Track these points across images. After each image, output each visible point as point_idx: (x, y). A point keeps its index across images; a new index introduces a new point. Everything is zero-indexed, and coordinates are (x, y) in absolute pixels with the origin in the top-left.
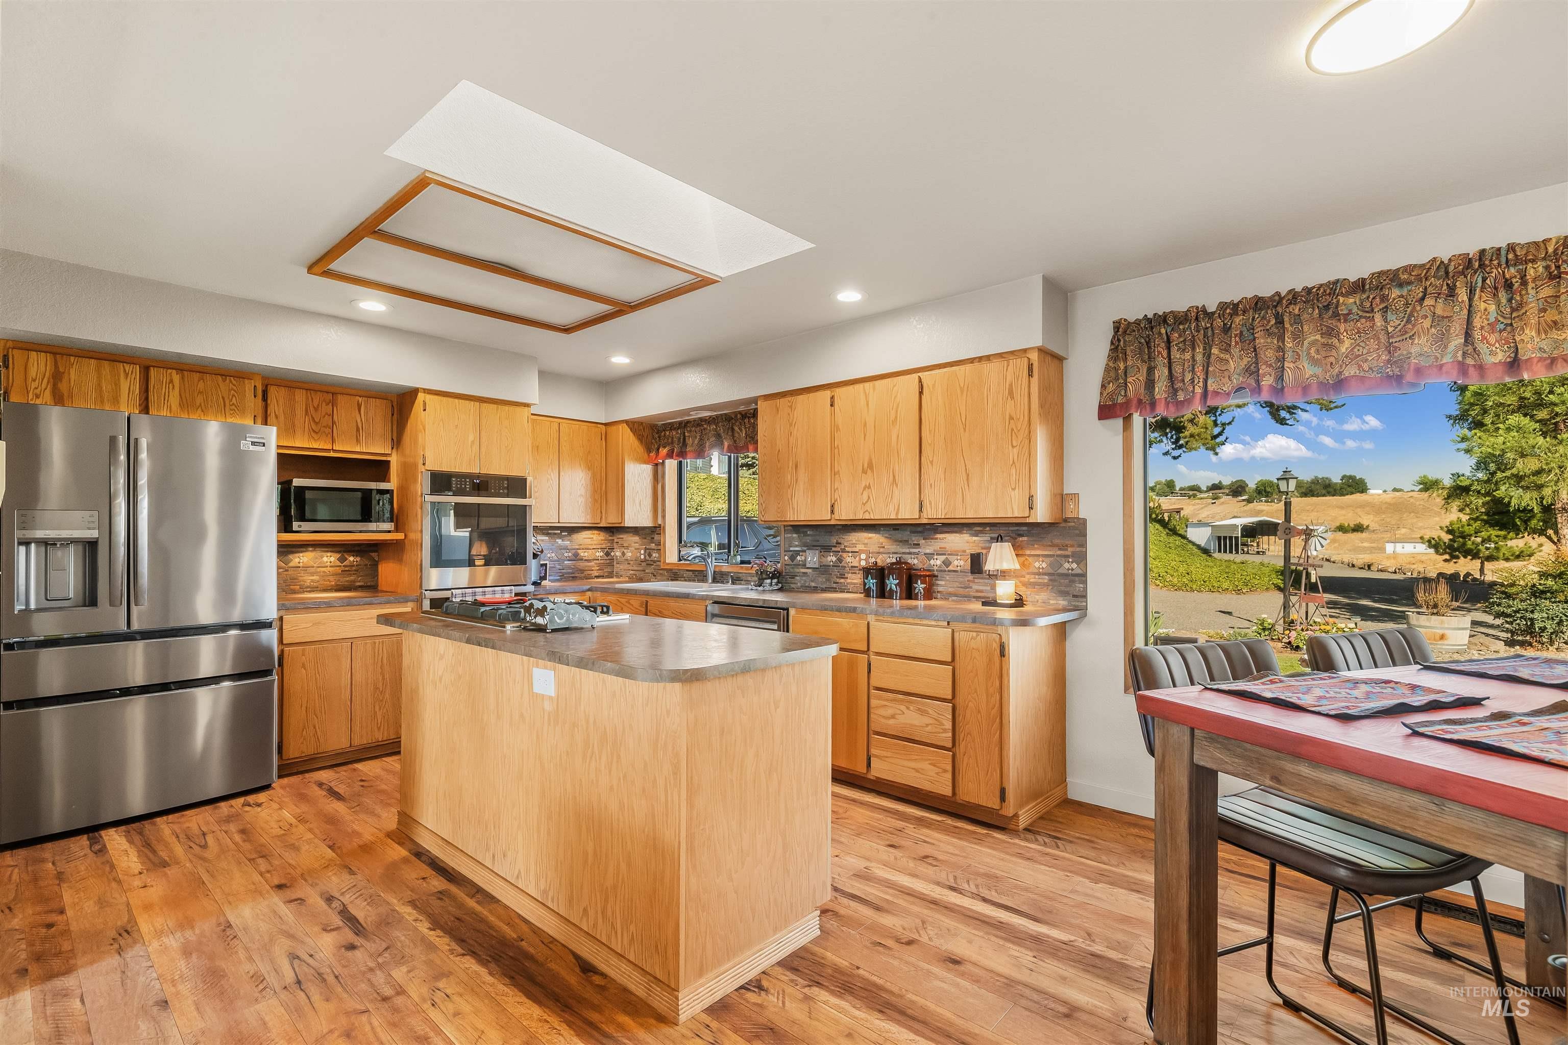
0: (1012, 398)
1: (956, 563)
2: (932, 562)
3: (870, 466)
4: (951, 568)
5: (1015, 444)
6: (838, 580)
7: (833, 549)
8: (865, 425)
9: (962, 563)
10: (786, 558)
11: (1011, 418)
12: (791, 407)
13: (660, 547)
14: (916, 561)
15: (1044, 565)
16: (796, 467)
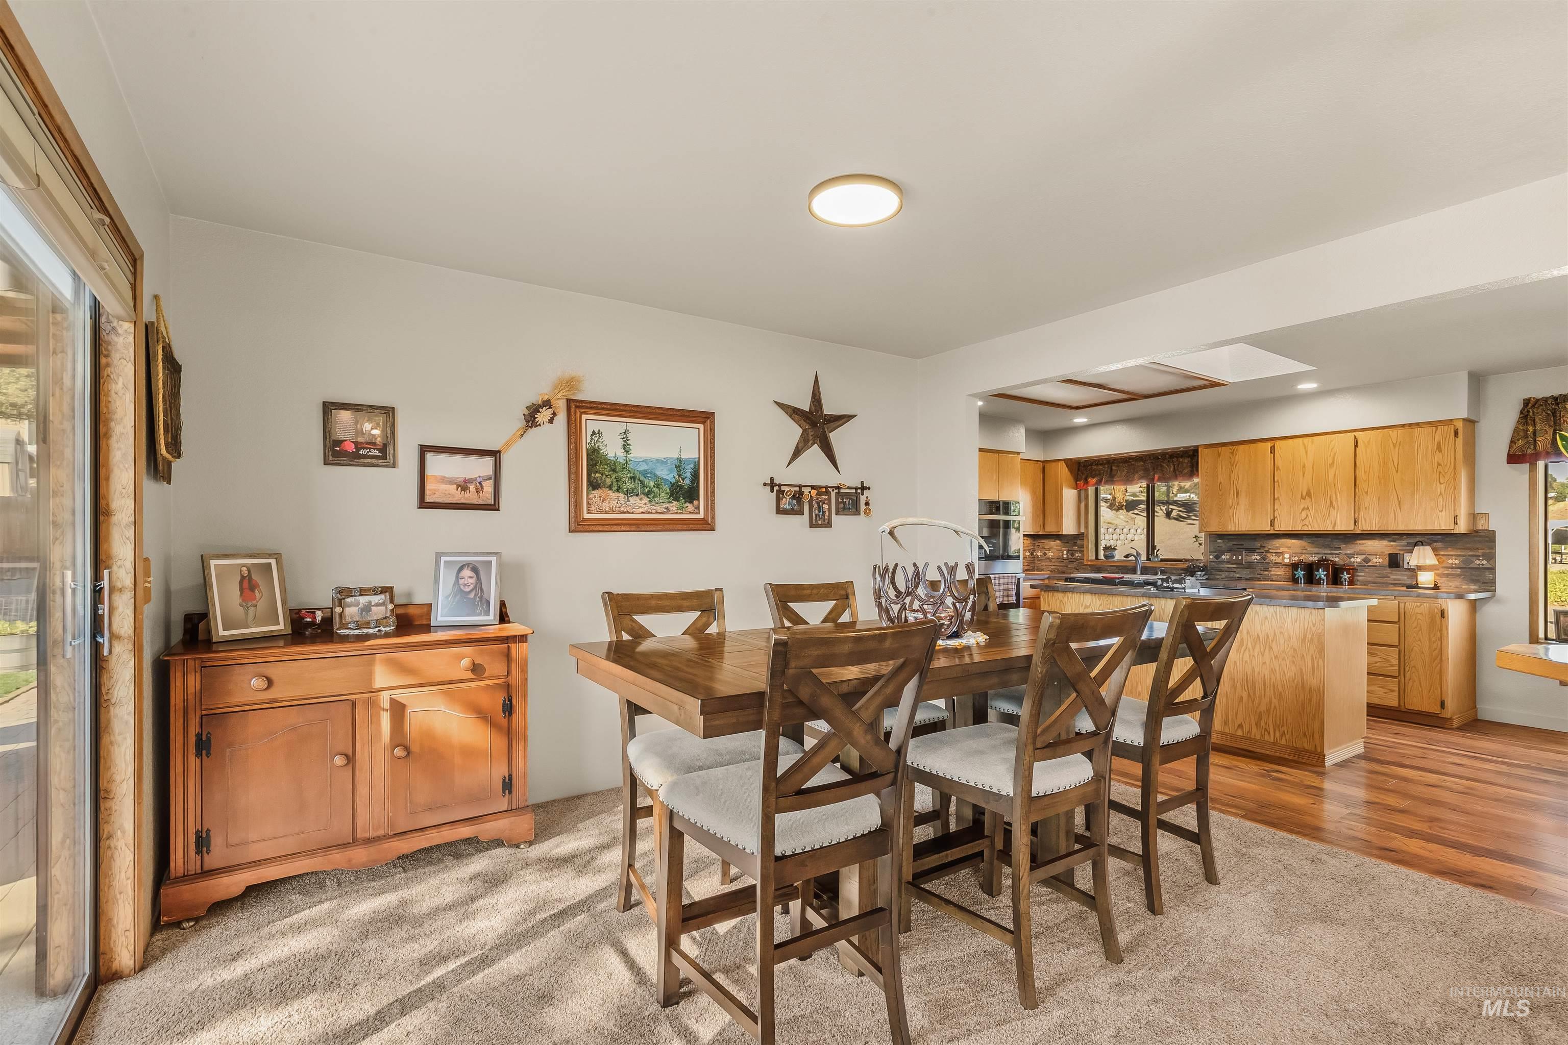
0: (1440, 451)
1: (1375, 560)
2: (1352, 560)
3: (1309, 494)
4: (1370, 564)
5: (1442, 481)
6: (1262, 572)
7: (1257, 551)
8: (1304, 467)
9: (1381, 560)
10: (1211, 557)
11: (1439, 464)
12: (1232, 453)
13: (1082, 548)
14: (1337, 559)
15: (1457, 562)
16: (1237, 494)
